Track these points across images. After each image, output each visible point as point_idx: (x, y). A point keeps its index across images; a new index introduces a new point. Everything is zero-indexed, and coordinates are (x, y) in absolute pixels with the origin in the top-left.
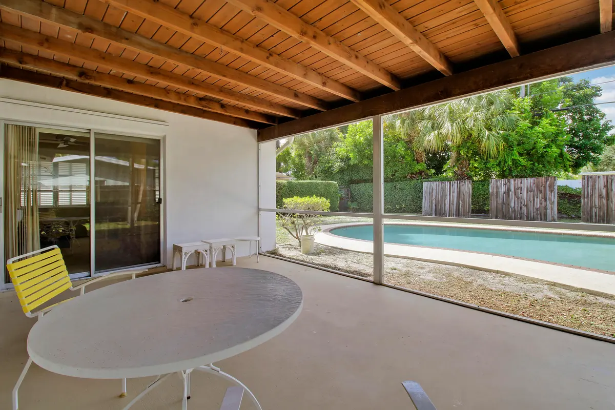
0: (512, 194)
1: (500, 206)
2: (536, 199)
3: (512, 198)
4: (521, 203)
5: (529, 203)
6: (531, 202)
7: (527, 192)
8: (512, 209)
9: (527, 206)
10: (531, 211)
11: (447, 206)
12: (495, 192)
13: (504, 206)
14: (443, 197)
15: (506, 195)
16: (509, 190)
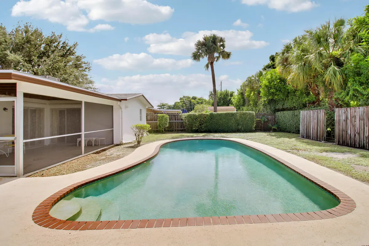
0: (349, 121)
1: (341, 133)
2: (365, 127)
3: (349, 126)
4: (355, 131)
5: (361, 131)
6: (362, 130)
7: (359, 121)
8: (349, 136)
9: (359, 134)
10: (362, 139)
11: (312, 130)
12: (338, 120)
13: (344, 133)
14: (310, 122)
15: (345, 122)
16: (347, 118)
